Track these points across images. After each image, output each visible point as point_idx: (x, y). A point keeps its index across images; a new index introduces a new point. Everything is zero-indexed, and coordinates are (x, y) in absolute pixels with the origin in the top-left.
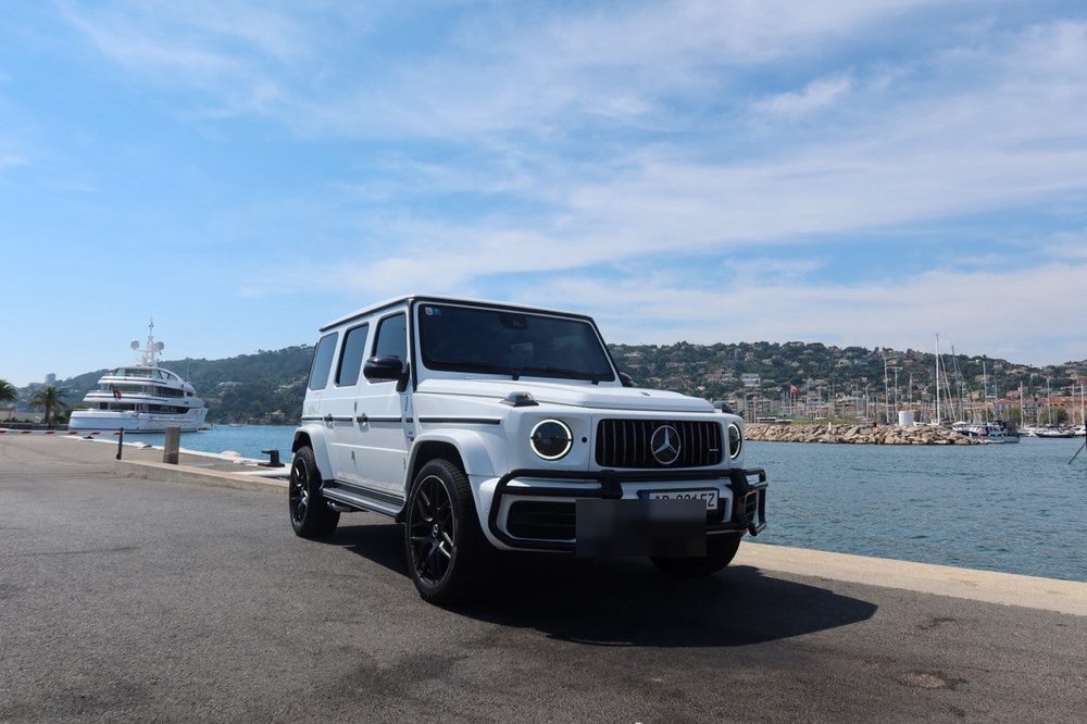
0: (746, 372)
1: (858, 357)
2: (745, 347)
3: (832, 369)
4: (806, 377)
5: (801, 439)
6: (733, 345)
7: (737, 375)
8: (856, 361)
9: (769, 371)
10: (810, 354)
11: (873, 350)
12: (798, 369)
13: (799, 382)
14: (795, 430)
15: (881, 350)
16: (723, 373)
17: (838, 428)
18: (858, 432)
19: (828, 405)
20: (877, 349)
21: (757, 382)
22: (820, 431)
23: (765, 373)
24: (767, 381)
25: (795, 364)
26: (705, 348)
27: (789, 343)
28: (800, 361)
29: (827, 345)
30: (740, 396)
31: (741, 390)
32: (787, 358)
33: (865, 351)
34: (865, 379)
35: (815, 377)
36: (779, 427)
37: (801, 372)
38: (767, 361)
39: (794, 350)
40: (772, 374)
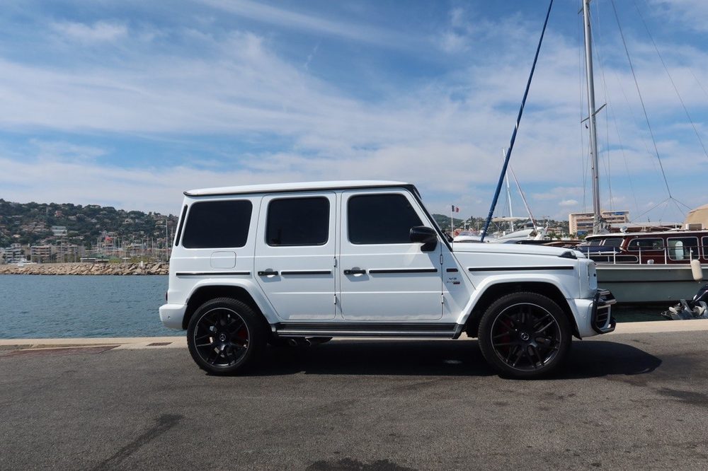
0: (55, 225)
1: (138, 218)
2: (55, 207)
3: (120, 225)
4: (102, 230)
5: (120, 273)
6: (45, 205)
7: (49, 226)
8: (137, 221)
9: (74, 225)
10: (105, 214)
11: (148, 214)
12: (96, 224)
13: (97, 233)
14: (114, 267)
15: (153, 214)
16: (36, 225)
17: (146, 265)
18: (160, 267)
19: (120, 249)
20: (150, 213)
21: (64, 233)
22: (133, 267)
23: (70, 226)
24: (71, 232)
25: (94, 221)
26: (20, 206)
27: (89, 205)
28: (97, 218)
29: (117, 208)
30: (49, 242)
31: (51, 238)
32: (88, 216)
33: (142, 214)
34: (142, 232)
35: (108, 230)
36: (102, 265)
37: (98, 226)
38: (72, 218)
39: (93, 211)
40: (76, 227)
